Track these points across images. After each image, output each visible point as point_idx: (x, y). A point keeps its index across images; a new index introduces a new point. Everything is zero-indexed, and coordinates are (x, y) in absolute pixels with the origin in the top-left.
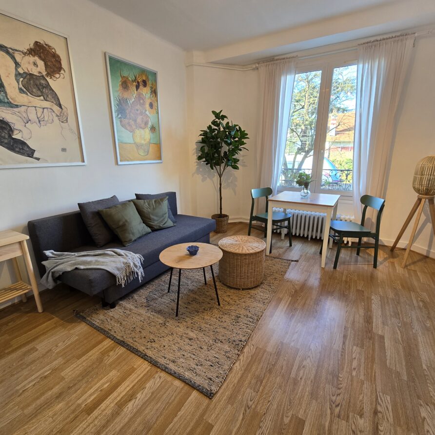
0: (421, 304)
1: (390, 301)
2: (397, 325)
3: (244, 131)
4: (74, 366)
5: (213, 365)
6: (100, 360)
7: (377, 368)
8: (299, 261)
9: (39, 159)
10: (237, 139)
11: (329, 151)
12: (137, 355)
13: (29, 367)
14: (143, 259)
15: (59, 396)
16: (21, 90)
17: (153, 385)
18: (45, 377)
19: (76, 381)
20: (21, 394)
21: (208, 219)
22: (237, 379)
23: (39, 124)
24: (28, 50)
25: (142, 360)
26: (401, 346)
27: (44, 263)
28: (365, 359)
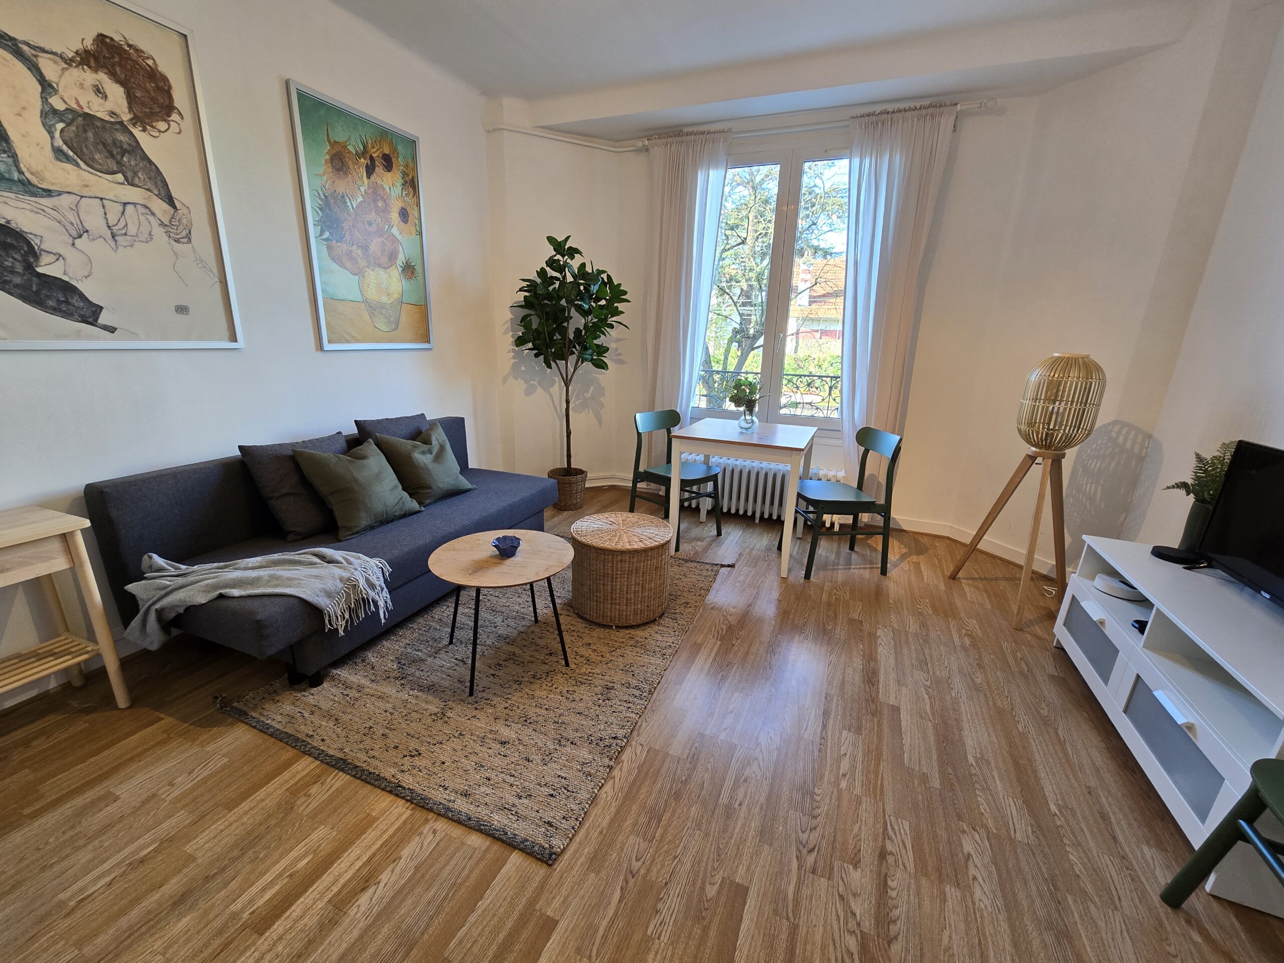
0: (967, 641)
1: (910, 639)
2: (924, 684)
3: (619, 285)
4: (220, 825)
5: (555, 793)
6: (287, 806)
7: (885, 769)
8: (736, 567)
9: (116, 329)
10: (603, 302)
11: (797, 338)
12: (379, 787)
13: (96, 843)
14: (388, 569)
15: (181, 901)
16: (58, 153)
17: (418, 850)
18: (142, 861)
19: (226, 862)
20: (73, 909)
21: (541, 479)
22: (608, 818)
23: (112, 243)
24: (77, 53)
25: (392, 797)
26: (930, 724)
27: (131, 587)
28: (864, 755)
